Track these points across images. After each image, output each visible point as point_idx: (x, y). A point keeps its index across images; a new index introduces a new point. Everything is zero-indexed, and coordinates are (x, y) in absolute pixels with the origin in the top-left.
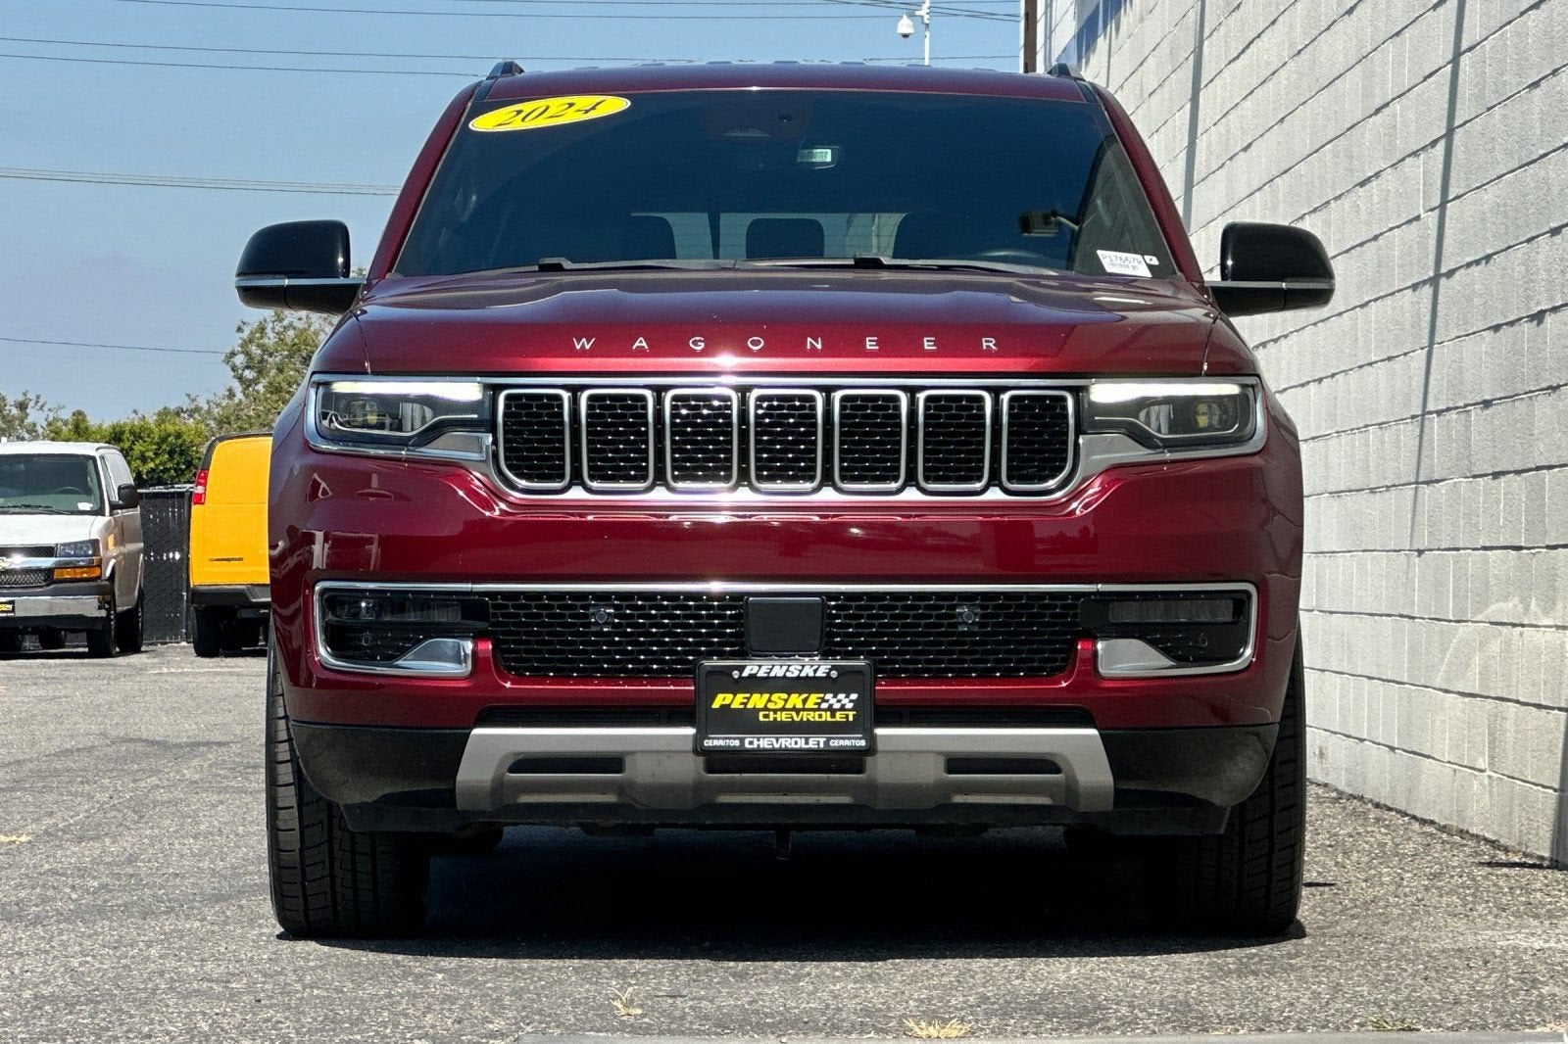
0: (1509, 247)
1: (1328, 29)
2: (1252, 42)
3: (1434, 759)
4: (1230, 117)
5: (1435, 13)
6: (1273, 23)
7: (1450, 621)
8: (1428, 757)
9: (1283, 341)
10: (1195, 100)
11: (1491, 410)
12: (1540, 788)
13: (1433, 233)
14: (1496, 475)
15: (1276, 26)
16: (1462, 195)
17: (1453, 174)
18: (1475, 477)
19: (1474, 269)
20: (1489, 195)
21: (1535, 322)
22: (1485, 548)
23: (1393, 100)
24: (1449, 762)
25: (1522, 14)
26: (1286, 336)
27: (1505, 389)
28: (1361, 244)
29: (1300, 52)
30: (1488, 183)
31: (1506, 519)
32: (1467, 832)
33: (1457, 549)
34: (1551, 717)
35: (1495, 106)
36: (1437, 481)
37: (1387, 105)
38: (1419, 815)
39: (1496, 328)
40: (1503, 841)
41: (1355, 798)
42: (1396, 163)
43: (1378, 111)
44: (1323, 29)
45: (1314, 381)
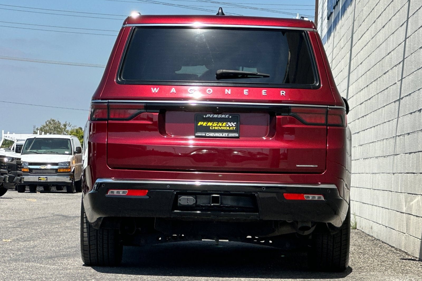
0: (415, 92)
1: (379, 32)
2: (363, 35)
3: (395, 230)
4: (358, 55)
5: (401, 28)
6: (368, 30)
7: (399, 193)
8: (394, 229)
9: (367, 116)
10: (351, 50)
11: (410, 135)
12: (416, 238)
13: (399, 87)
14: (410, 153)
15: (369, 30)
16: (405, 77)
17: (404, 72)
18: (406, 154)
19: (407, 97)
20: (410, 77)
21: (419, 112)
22: (407, 173)
23: (392, 51)
24: (398, 231)
25: (419, 28)
26: (368, 115)
27: (412, 130)
28: (384, 90)
29: (373, 37)
30: (411, 74)
31: (411, 165)
32: (401, 250)
33: (401, 173)
34: (419, 219)
35: (413, 53)
36: (398, 155)
37: (390, 53)
38: (391, 245)
39: (411, 113)
40: (408, 253)
41: (378, 240)
42: (392, 68)
43: (388, 54)
44: (378, 32)
45: (373, 127)
